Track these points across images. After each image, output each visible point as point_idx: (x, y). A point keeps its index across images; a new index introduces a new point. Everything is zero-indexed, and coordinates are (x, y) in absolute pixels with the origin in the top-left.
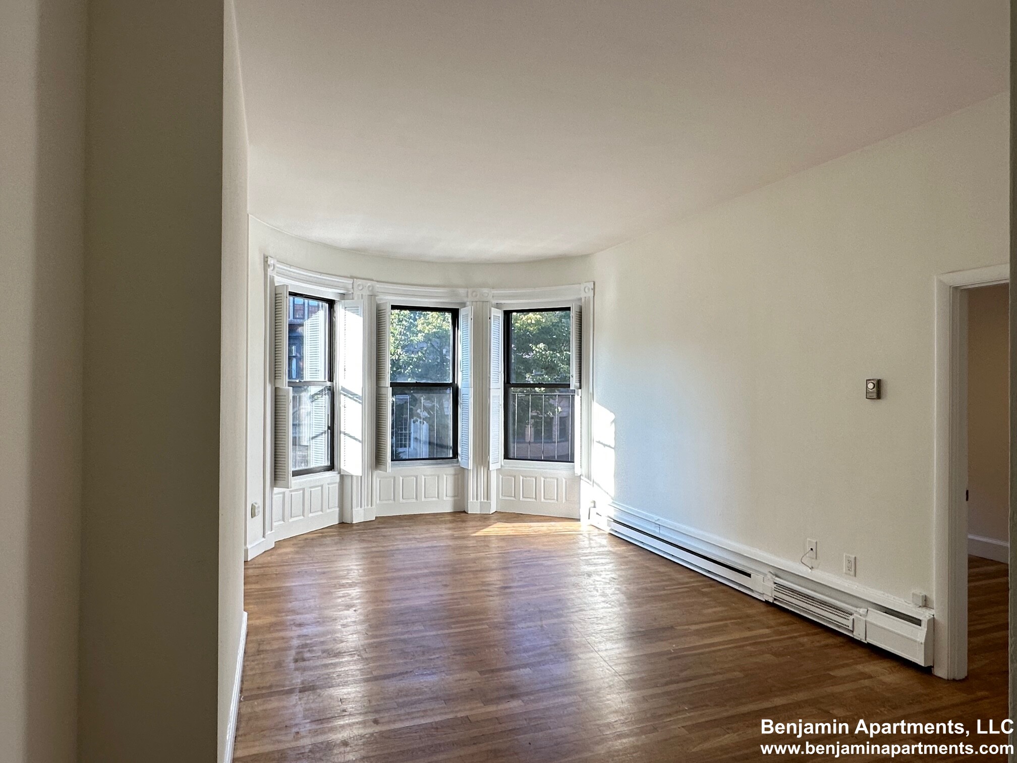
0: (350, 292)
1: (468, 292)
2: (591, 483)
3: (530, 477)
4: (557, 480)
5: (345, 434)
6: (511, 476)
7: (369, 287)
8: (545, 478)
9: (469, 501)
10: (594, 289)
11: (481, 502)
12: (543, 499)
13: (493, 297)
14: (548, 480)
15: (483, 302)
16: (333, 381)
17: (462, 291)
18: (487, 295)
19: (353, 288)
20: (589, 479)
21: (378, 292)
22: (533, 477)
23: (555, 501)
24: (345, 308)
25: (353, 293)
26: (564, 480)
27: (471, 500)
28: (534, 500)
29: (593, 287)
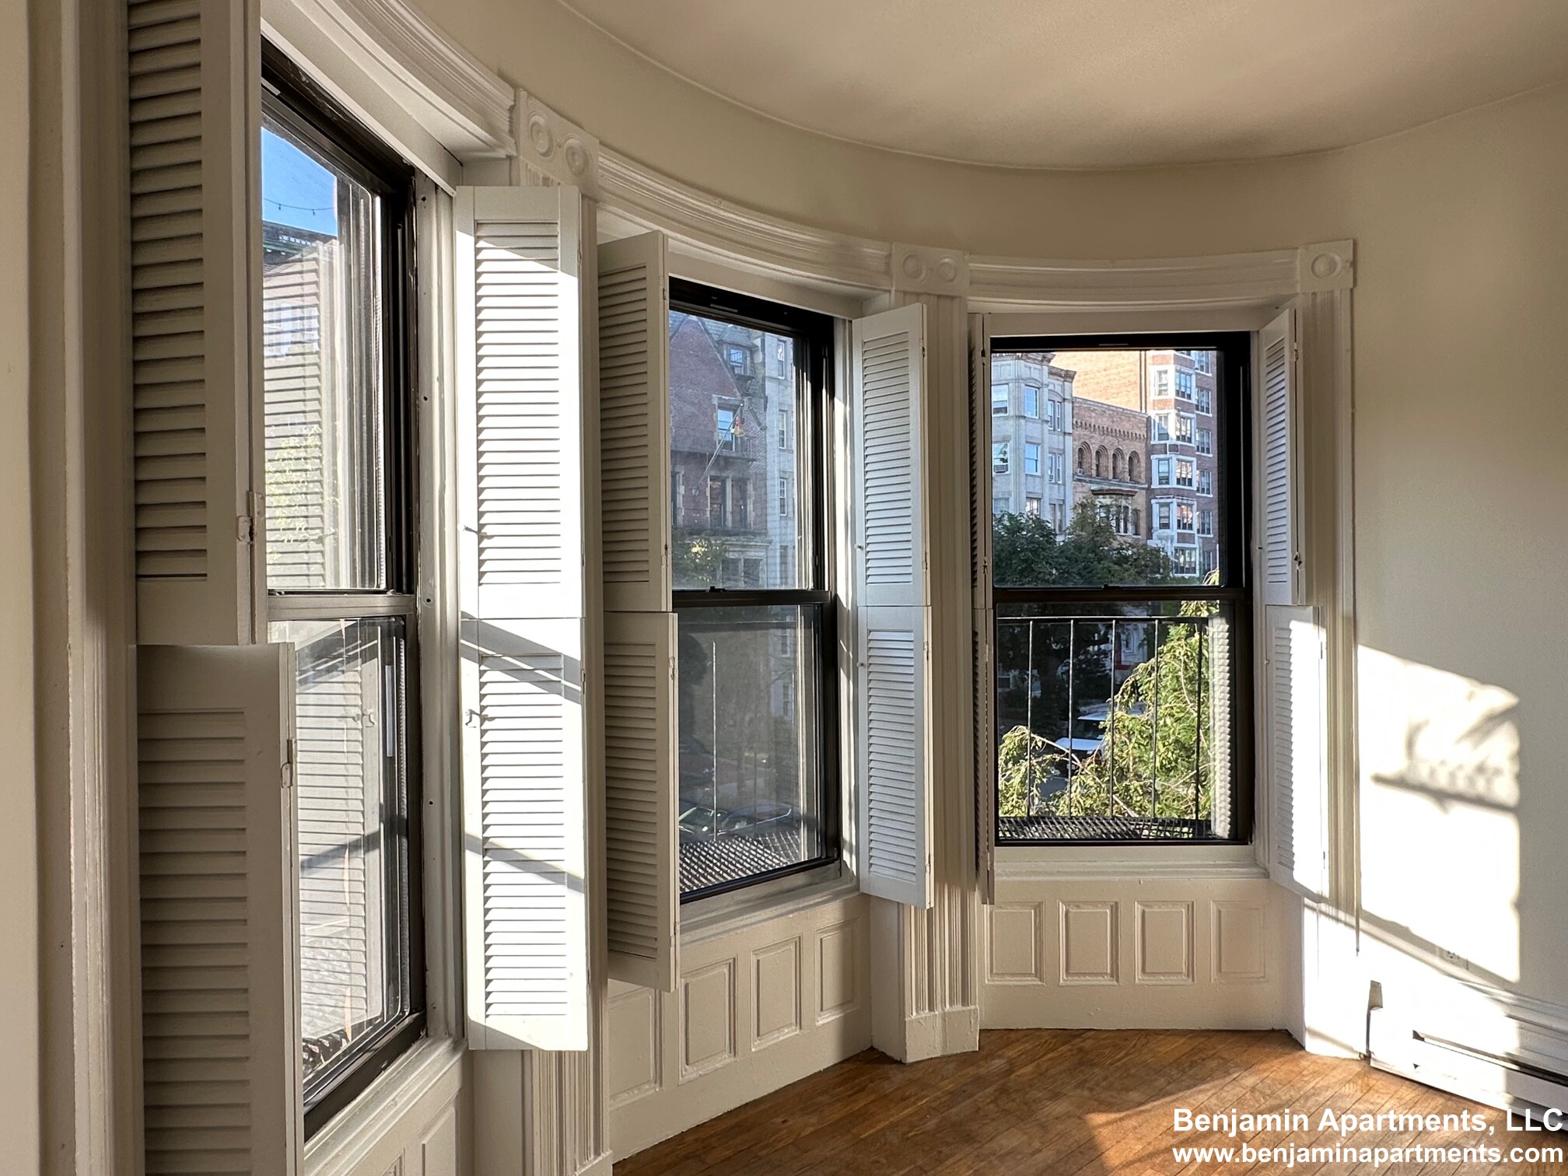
0: (501, 153)
1: (889, 256)
2: (1353, 921)
3: (1094, 904)
4: (1191, 908)
5: (485, 852)
6: (1022, 904)
7: (572, 152)
8: (1145, 904)
9: (907, 1019)
10: (1354, 264)
11: (944, 1015)
12: (1139, 976)
13: (971, 283)
14: (1156, 909)
15: (939, 296)
16: (411, 590)
17: (872, 250)
18: (951, 275)
19: (511, 132)
20: (1338, 907)
21: (600, 187)
22: (1104, 903)
23: (1183, 979)
24: (478, 225)
25: (509, 158)
26: (1213, 908)
27: (912, 1016)
28: (1106, 981)
29: (1351, 257)
